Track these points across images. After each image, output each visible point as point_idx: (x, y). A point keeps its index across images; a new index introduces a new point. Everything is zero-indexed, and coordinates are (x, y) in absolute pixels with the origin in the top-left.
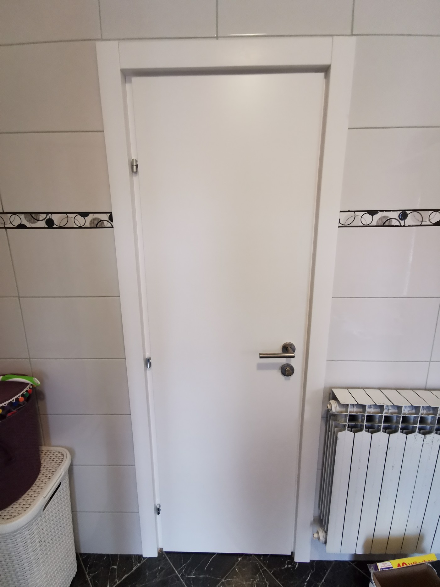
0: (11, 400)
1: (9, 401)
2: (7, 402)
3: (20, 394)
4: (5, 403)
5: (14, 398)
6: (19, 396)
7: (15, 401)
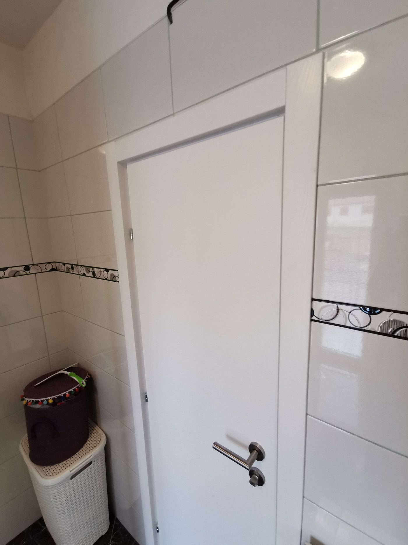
0: (60, 395)
1: (59, 395)
2: (57, 396)
3: (68, 391)
4: (56, 396)
5: (63, 394)
6: (67, 393)
7: (62, 396)
